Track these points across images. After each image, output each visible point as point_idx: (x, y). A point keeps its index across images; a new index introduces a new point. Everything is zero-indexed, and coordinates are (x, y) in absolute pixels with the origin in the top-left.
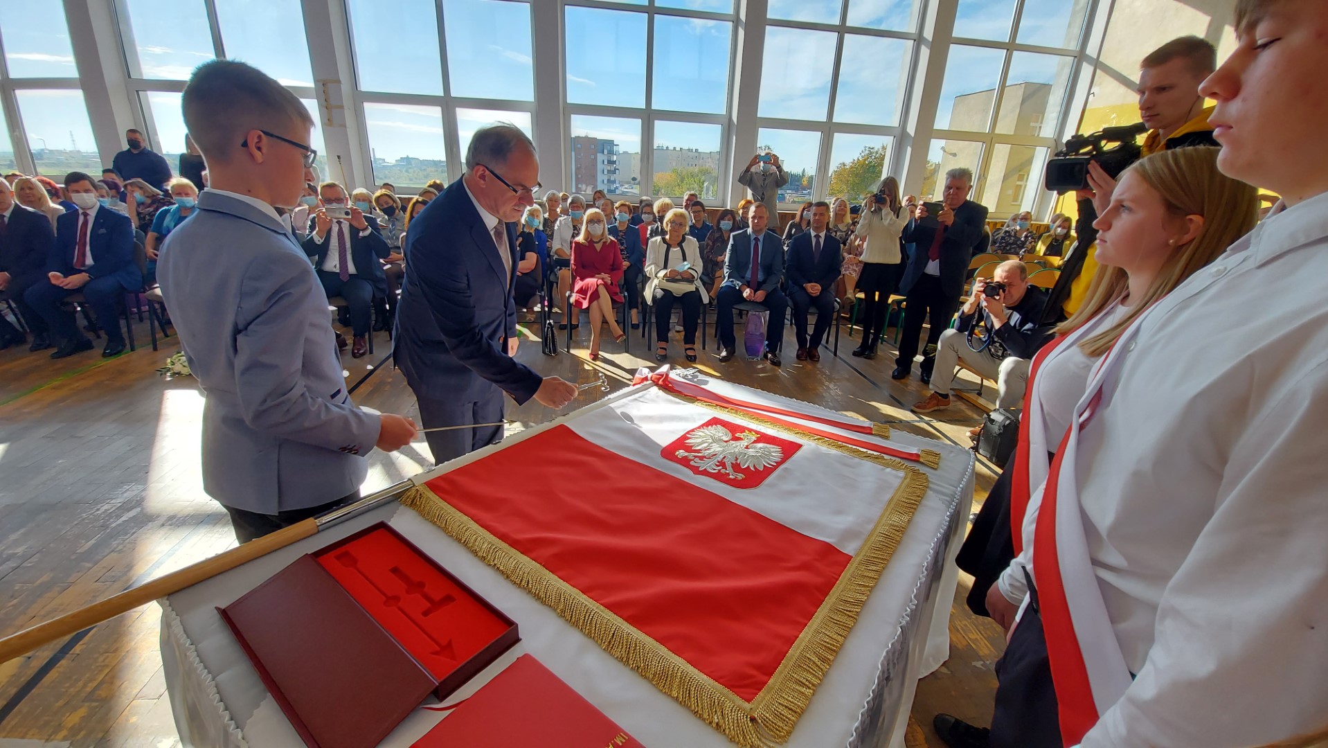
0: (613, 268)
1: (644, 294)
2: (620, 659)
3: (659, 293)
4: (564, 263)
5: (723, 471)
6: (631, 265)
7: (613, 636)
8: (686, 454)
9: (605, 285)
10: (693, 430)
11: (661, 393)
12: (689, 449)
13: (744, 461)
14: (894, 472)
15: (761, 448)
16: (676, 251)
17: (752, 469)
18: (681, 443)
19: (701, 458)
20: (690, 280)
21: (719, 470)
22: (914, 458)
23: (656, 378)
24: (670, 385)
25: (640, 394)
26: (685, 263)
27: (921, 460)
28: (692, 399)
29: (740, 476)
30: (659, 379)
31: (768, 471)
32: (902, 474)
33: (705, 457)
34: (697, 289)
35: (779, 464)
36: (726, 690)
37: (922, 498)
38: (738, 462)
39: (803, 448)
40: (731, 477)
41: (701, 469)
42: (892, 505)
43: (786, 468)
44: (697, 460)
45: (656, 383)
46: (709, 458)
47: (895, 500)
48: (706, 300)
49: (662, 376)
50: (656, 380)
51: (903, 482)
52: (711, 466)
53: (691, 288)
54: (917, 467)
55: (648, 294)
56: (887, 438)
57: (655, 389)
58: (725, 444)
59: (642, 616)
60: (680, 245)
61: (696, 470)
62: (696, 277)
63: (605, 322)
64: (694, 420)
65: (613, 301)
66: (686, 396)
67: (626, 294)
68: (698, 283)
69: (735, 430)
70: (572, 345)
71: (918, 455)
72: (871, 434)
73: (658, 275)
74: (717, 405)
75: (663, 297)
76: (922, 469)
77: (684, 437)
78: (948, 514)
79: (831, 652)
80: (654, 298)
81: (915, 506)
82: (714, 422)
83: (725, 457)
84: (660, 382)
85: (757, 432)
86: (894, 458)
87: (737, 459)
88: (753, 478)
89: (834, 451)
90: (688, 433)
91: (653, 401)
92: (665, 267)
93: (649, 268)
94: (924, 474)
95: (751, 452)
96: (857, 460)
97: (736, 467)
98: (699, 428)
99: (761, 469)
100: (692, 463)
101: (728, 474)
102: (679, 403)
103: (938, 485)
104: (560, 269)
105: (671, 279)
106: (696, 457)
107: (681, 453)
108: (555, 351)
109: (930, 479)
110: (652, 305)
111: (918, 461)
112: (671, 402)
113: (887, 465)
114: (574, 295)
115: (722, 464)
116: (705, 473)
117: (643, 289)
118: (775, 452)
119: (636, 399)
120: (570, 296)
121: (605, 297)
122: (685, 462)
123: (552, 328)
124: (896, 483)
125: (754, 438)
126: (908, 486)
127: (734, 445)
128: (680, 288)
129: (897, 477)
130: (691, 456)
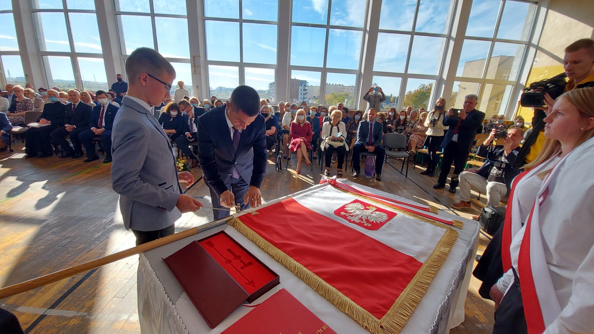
0: (308, 134)
2: (322, 296)
3: (327, 146)
4: (287, 132)
5: (362, 222)
6: (315, 134)
7: (319, 285)
8: (345, 214)
9: (304, 142)
10: (347, 204)
11: (332, 188)
12: (346, 212)
13: (371, 219)
14: (441, 229)
15: (378, 214)
16: (335, 128)
17: (375, 222)
18: (343, 209)
19: (352, 216)
20: (341, 141)
21: (360, 222)
22: (450, 224)
23: (330, 181)
24: (336, 185)
25: (324, 187)
26: (339, 133)
27: (454, 225)
28: (346, 191)
29: (370, 225)
30: (332, 182)
31: (382, 224)
32: (445, 230)
33: (353, 216)
34: (344, 145)
35: (387, 221)
36: (369, 313)
37: (455, 241)
38: (368, 219)
39: (397, 215)
40: (365, 225)
41: (352, 221)
42: (441, 243)
43: (390, 223)
44: (350, 216)
46: (355, 216)
47: (442, 241)
48: (347, 149)
49: (333, 180)
50: (330, 182)
51: (445, 234)
52: (356, 219)
53: (342, 144)
54: (452, 227)
55: (322, 147)
56: (437, 214)
57: (330, 186)
58: (362, 211)
59: (331, 279)
60: (337, 125)
61: (350, 221)
63: (303, 157)
64: (347, 200)
65: (307, 149)
66: (343, 189)
67: (313, 146)
69: (366, 206)
70: (288, 166)
71: (452, 222)
72: (429, 211)
73: (327, 138)
74: (357, 194)
75: (329, 148)
76: (454, 229)
77: (344, 207)
78: (468, 249)
79: (416, 303)
80: (325, 148)
81: (452, 245)
82: (356, 201)
83: (362, 216)
84: (332, 183)
85: (376, 207)
86: (441, 223)
87: (367, 218)
88: (375, 226)
89: (412, 218)
90: (345, 205)
91: (329, 191)
92: (330, 135)
94: (455, 231)
95: (374, 215)
96: (423, 222)
97: (367, 221)
98: (350, 203)
99: (379, 222)
100: (348, 218)
101: (364, 224)
102: (340, 192)
103: (463, 237)
104: (284, 134)
105: (333, 140)
106: (349, 215)
107: (343, 213)
108: (281, 169)
109: (458, 233)
110: (324, 150)
111: (452, 225)
112: (337, 191)
113: (438, 226)
114: (290, 145)
115: (361, 219)
116: (354, 222)
117: (320, 144)
118: (385, 216)
119: (322, 190)
120: (289, 146)
121: (304, 147)
122: (345, 217)
123: (280, 159)
124: (443, 233)
125: (375, 209)
126: (448, 235)
127: (366, 212)
128: (337, 144)
129: (443, 231)
130: (347, 215)
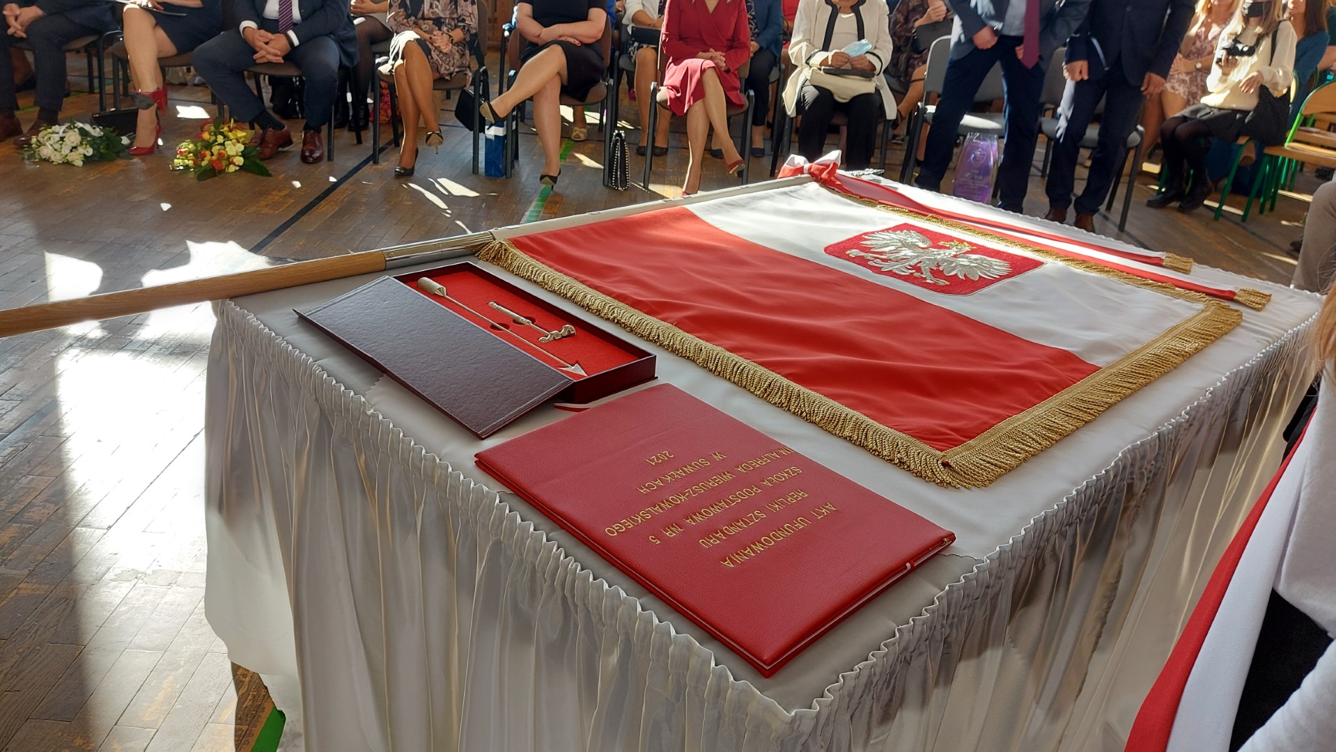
0: (732, 45)
1: (783, 95)
3: (811, 94)
4: (646, 35)
5: (917, 275)
6: (761, 48)
8: (863, 254)
9: (716, 68)
10: (873, 233)
11: (824, 191)
12: (867, 249)
13: (949, 269)
14: (1187, 304)
15: (976, 260)
16: (846, 20)
17: (962, 277)
18: (856, 242)
19: (885, 260)
20: (867, 73)
21: (911, 274)
22: (1225, 296)
23: (818, 169)
24: (838, 183)
25: (792, 188)
26: (863, 41)
27: (1237, 298)
28: (871, 202)
29: (942, 282)
30: (822, 171)
32: (1199, 307)
33: (889, 259)
34: (877, 90)
35: (1002, 277)
37: (1227, 333)
38: (941, 269)
39: (1044, 266)
40: (928, 281)
41: (883, 269)
42: (1175, 332)
43: (1014, 282)
44: (878, 261)
45: (815, 177)
46: (897, 261)
47: (1181, 329)
48: (891, 111)
49: (828, 166)
50: (817, 172)
51: (1197, 315)
52: (898, 268)
54: (1229, 303)
55: (789, 97)
56: (1186, 272)
57: (814, 186)
58: (922, 251)
60: (855, 9)
61: (877, 270)
62: (878, 68)
64: (874, 223)
65: (729, 102)
66: (861, 197)
67: (752, 93)
68: (880, 81)
69: (936, 240)
70: (652, 178)
71: (1232, 294)
72: (1158, 265)
73: (811, 62)
74: (910, 211)
75: (816, 101)
76: (1235, 307)
77: (859, 238)
78: (1264, 351)
80: (800, 103)
81: (1212, 341)
82: (904, 227)
83: (920, 262)
84: (824, 175)
85: (970, 243)
86: (1190, 292)
87: (939, 266)
88: (961, 285)
89: (1094, 275)
90: (866, 234)
91: (810, 198)
92: (826, 47)
93: (796, 49)
94: (1238, 312)
95: (964, 261)
97: (937, 273)
98: (881, 231)
99: (976, 278)
100: (871, 263)
101: (925, 279)
102: (851, 205)
103: (1256, 325)
104: (639, 48)
105: (835, 70)
106: (877, 258)
107: (854, 253)
108: (624, 182)
109: (1244, 318)
110: (794, 115)
111: (1231, 300)
112: (840, 202)
114: (663, 89)
115: (916, 268)
116: (891, 274)
118: (998, 266)
119: (785, 193)
120: (656, 91)
121: (715, 93)
122: (861, 261)
123: (622, 141)
124: (1189, 314)
125: (967, 249)
126: (1205, 319)
127: (935, 253)
128: (848, 88)
129: (1192, 309)
130: (869, 256)
